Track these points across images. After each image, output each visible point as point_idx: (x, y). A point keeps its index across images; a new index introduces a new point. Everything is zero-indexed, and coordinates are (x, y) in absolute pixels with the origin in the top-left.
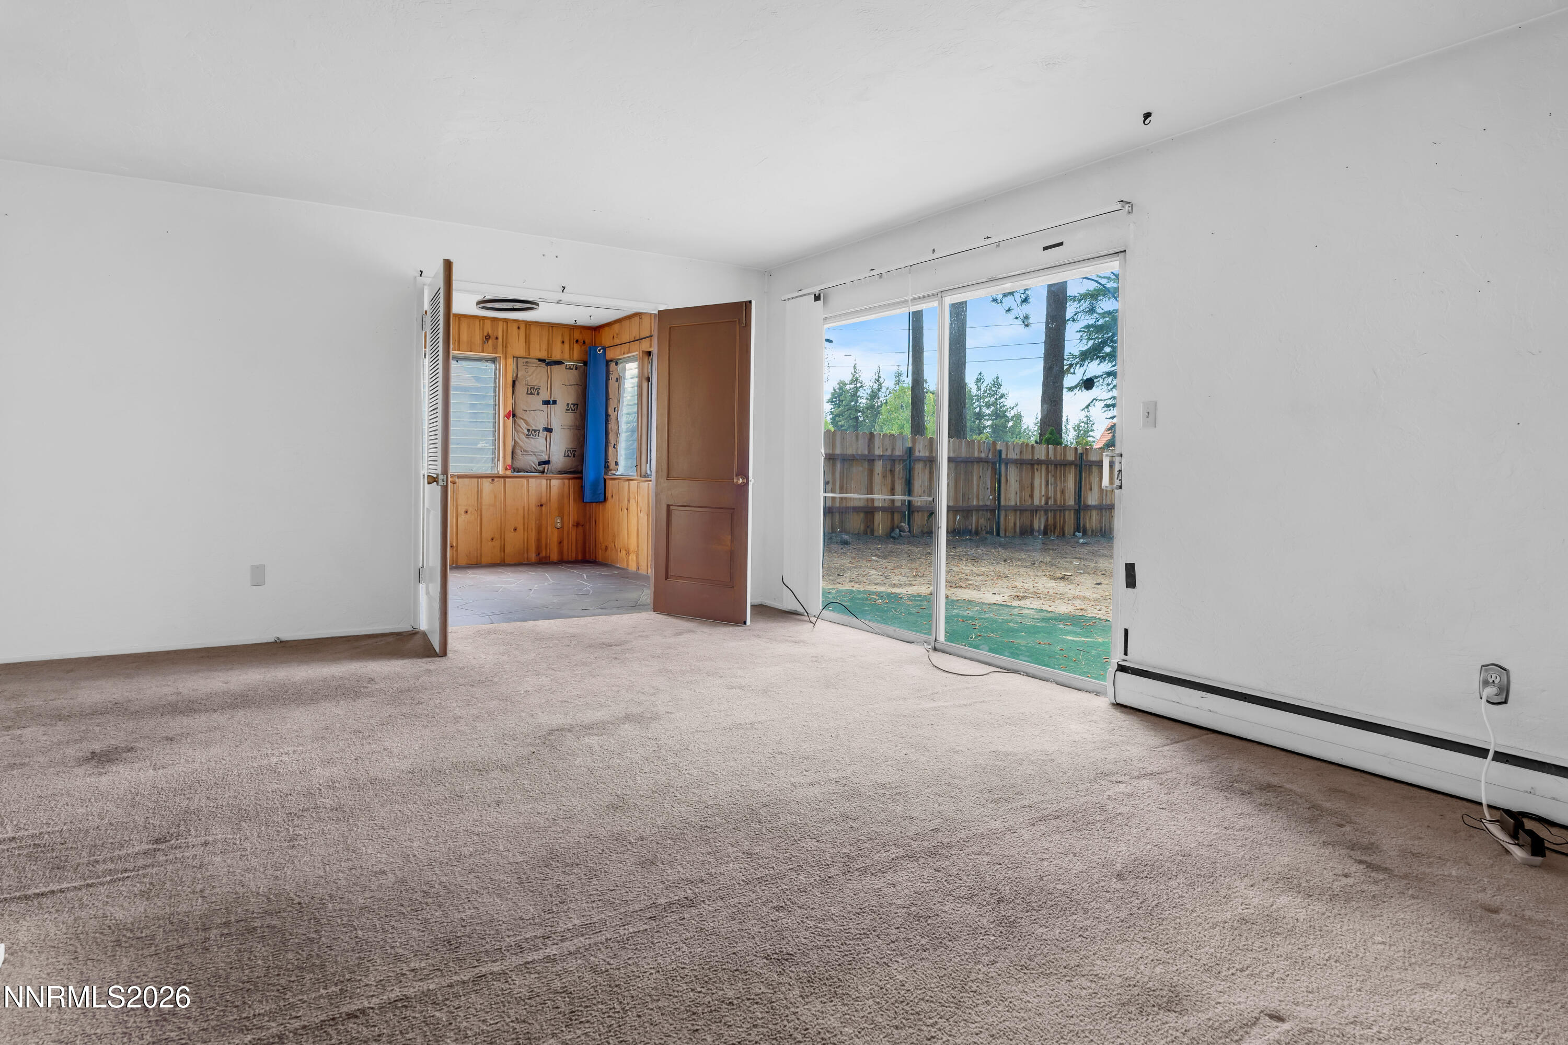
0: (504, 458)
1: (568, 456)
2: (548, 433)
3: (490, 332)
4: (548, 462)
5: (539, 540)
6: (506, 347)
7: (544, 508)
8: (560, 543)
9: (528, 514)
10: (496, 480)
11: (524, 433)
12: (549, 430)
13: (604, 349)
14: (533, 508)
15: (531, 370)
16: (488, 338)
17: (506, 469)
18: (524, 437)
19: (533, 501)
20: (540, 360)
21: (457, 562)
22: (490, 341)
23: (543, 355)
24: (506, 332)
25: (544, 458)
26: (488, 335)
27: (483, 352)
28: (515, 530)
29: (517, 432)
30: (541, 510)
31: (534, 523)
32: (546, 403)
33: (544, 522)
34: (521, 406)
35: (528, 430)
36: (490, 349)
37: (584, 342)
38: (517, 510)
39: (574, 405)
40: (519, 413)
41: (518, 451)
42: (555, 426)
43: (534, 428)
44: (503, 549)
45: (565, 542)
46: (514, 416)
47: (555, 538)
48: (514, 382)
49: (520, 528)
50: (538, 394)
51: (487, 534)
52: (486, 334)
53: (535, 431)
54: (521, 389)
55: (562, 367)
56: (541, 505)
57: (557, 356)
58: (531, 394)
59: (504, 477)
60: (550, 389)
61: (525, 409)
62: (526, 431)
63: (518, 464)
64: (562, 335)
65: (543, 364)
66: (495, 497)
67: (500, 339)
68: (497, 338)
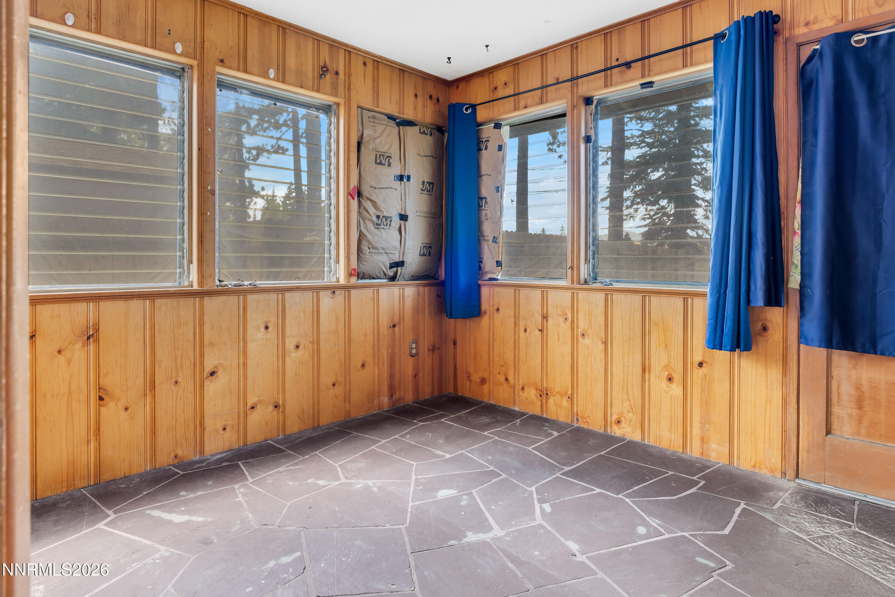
0: (348, 257)
1: (424, 255)
2: (402, 222)
3: (328, 63)
4: (401, 264)
5: (391, 377)
6: (349, 89)
7: (397, 329)
8: (415, 376)
9: (378, 340)
10: (338, 292)
11: (373, 222)
12: (404, 218)
13: (473, 107)
14: (385, 331)
15: (380, 128)
16: (324, 70)
17: (351, 275)
18: (371, 227)
19: (385, 320)
20: (391, 117)
21: (284, 429)
22: (328, 76)
23: (393, 110)
24: (348, 64)
25: (396, 258)
26: (325, 66)
27: (318, 91)
28: (363, 366)
29: (364, 219)
30: (394, 332)
31: (385, 352)
32: (401, 178)
33: (397, 350)
34: (369, 180)
35: (378, 217)
36: (328, 89)
37: (438, 100)
38: (366, 335)
39: (430, 183)
40: (365, 192)
41: (365, 248)
42: (409, 213)
43: (386, 214)
44: (347, 398)
45: (421, 374)
46: (359, 194)
47: (409, 371)
48: (359, 144)
49: (370, 360)
50: (389, 165)
51: (327, 380)
52: (322, 64)
53: (386, 218)
54: (368, 156)
55: (417, 129)
56: (394, 326)
57: (409, 115)
58: (381, 163)
59: (347, 288)
60: (403, 158)
61: (374, 184)
62: (374, 218)
63: (366, 268)
64: (415, 86)
65: (392, 123)
66: (337, 318)
67: (341, 76)
68: (337, 73)
